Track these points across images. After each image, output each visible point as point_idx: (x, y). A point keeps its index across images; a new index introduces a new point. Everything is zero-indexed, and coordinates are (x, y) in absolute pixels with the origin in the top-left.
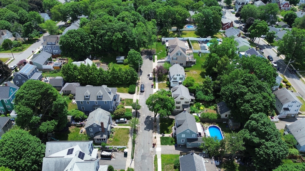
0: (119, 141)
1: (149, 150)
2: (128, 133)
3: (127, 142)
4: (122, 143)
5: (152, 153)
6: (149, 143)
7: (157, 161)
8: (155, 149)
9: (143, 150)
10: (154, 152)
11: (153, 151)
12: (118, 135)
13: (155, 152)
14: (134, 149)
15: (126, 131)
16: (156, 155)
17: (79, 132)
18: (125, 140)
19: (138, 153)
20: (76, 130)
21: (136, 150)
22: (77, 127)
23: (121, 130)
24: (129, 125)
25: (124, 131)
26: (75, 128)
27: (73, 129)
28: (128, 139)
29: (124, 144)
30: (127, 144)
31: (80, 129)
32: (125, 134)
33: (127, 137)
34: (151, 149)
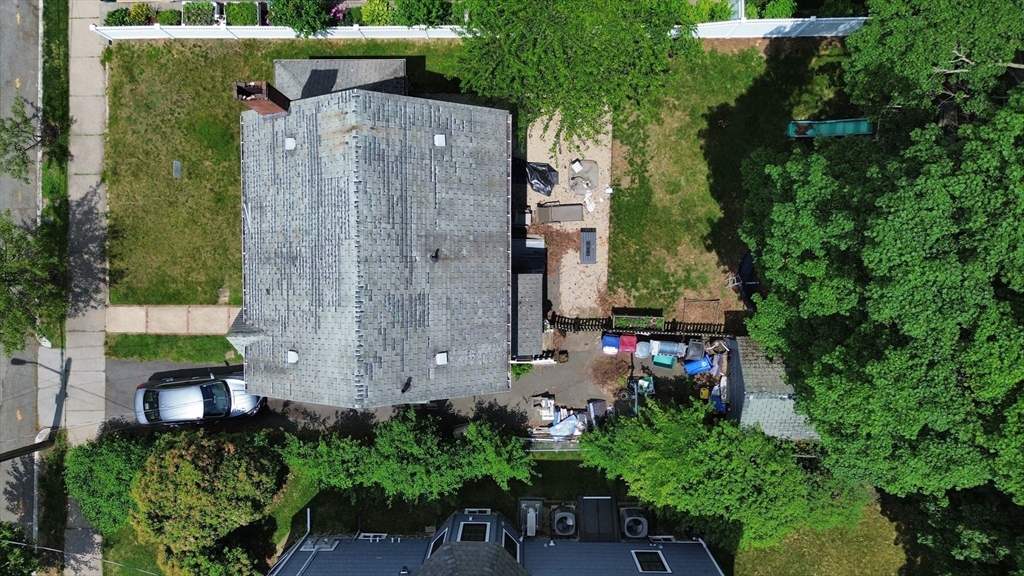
0: (191, 128)
2: (114, 232)
3: (114, 119)
4: (162, 105)
12: (207, 199)
15: (142, 263)
17: (614, 246)
18: (130, 138)
19: (14, 9)
20: (658, 274)
21: (29, 35)
22: (658, 313)
23: (194, 276)
24: (121, 347)
25: (155, 261)
26: (675, 296)
27: (688, 282)
28: (108, 156)
29: (143, 88)
30: (115, 92)
31: (611, 286)
32: (150, 220)
33: (125, 186)
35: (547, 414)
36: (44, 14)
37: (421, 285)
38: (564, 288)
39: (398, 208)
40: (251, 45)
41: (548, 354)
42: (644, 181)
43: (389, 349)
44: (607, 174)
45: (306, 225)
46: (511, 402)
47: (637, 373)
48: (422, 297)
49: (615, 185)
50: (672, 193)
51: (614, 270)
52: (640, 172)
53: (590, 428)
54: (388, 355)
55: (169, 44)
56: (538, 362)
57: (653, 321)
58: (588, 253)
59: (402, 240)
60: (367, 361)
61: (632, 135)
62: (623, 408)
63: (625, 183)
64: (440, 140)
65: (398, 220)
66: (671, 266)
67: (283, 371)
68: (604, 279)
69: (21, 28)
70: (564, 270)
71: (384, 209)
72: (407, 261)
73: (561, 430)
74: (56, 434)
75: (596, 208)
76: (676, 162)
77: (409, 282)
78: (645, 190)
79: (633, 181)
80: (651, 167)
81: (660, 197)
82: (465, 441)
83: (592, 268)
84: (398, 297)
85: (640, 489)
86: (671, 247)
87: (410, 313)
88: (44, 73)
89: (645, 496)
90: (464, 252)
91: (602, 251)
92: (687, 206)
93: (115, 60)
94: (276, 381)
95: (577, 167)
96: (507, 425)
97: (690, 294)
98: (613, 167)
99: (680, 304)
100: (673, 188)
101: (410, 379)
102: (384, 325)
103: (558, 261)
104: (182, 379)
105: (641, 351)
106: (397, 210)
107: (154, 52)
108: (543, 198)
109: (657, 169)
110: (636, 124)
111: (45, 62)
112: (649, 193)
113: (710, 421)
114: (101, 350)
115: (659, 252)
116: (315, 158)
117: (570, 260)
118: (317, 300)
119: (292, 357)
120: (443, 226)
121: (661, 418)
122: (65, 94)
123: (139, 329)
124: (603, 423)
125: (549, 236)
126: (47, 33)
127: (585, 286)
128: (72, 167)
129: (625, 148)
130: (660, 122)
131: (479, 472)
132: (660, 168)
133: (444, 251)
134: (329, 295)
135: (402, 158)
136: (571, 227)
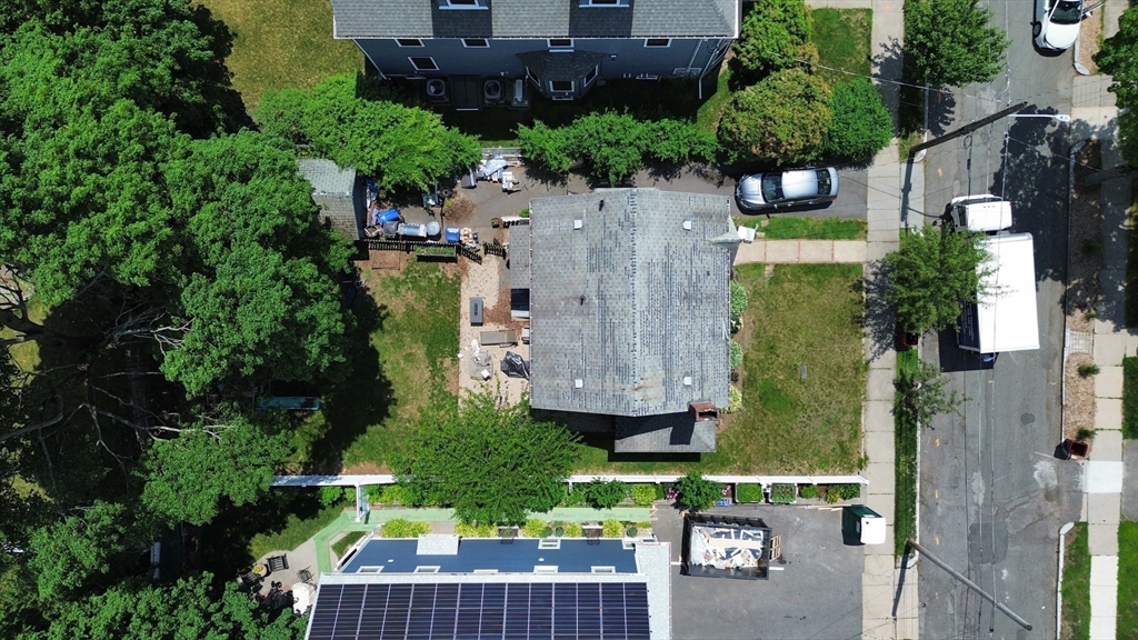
0: (794, 404)
1: (1026, 482)
3: (858, 412)
4: (817, 423)
5: (1050, 507)
6: (1027, 419)
7: (1087, 576)
8: (1078, 470)
9: (978, 483)
10: (1065, 498)
11: (1058, 491)
12: (782, 349)
13: (1077, 497)
14: (912, 468)
15: (837, 296)
16: (1082, 530)
17: (456, 311)
18: (844, 398)
19: (940, 502)
20: (421, 290)
21: (927, 481)
22: (421, 258)
23: (794, 287)
24: (854, 229)
25: (825, 299)
26: (408, 272)
27: (397, 283)
28: (864, 384)
29: (833, 437)
30: (856, 434)
31: (458, 280)
32: (829, 331)
33: (848, 360)
34: (1046, 469)
35: (508, 176)
36: (915, 497)
37: (593, 278)
38: (496, 278)
39: (607, 333)
40: (746, 471)
41: (507, 225)
42: (433, 363)
43: (613, 232)
44: (462, 369)
45: (675, 322)
46: (538, 186)
47: (437, 210)
48: (592, 269)
49: (455, 360)
50: (410, 354)
51: (456, 293)
52: (436, 371)
53: (474, 166)
54: (614, 227)
55: (811, 471)
56: (516, 219)
57: (424, 252)
58: (476, 306)
59: (605, 311)
60: (628, 223)
61: (442, 400)
62: (447, 183)
63: (448, 362)
64: (579, 383)
65: (608, 325)
66: (411, 296)
67: (696, 215)
68: (463, 285)
69: (935, 487)
70: (496, 293)
71: (616, 333)
72: (602, 297)
73: (497, 163)
74: (909, 157)
75: (471, 343)
76: (408, 378)
77: (601, 281)
78: (432, 357)
79: (442, 363)
80: (427, 375)
81: (420, 351)
82: (571, 155)
83: (473, 295)
84: (608, 270)
85: (433, 120)
86: (411, 311)
87: (600, 258)
88: (915, 450)
89: (428, 115)
90: (563, 303)
91: (465, 307)
92: (399, 344)
93: (855, 460)
94: (702, 206)
95: (485, 373)
96: (538, 168)
97: (395, 273)
98: (457, 374)
99: (403, 266)
100: (409, 358)
101: (600, 210)
102: (617, 249)
103: (500, 300)
104: (801, 204)
105: (435, 227)
106: (608, 333)
107: (824, 465)
108: (513, 350)
109: (423, 373)
110: (439, 408)
111: (915, 459)
112: (429, 354)
113: (379, 173)
114: (871, 227)
115: (421, 307)
116: (668, 370)
117: (490, 302)
118: (667, 268)
119: (688, 225)
120: (577, 322)
121: (416, 176)
122: (899, 433)
123: (839, 244)
124: (463, 171)
125: (507, 319)
126: (914, 482)
127: (479, 280)
128: (893, 374)
129: (448, 389)
130: (420, 409)
131: (560, 132)
132: (420, 374)
133: (577, 303)
134: (658, 271)
135: (605, 370)
136: (490, 327)
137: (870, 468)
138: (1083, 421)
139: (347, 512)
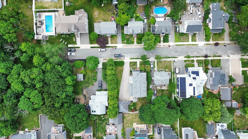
1: (172, 49)
5: (174, 47)
6: (167, 49)
7: (179, 44)
8: (171, 46)
9: (172, 52)
13: (173, 45)
16: (175, 45)
18: (166, 62)
21: (172, 56)
23: (158, 66)
24: (154, 62)
25: (159, 64)
29: (169, 63)
30: (169, 61)
33: (163, 62)
34: (171, 48)
40: (172, 69)
45: (163, 76)
46: (152, 83)
51: (160, 89)
66: (160, 93)
72: (162, 80)
75: (163, 88)
78: (164, 91)
95: (165, 87)
100: (164, 93)
104: (153, 66)
106: (164, 80)
107: (171, 63)
110: (168, 90)
111: (170, 57)
116: (166, 76)
117: (160, 87)
127: (158, 88)
128: (164, 59)
129: (166, 90)
133: (162, 82)
135: (167, 80)
137: (171, 60)
138: (167, 46)
139: (175, 97)
